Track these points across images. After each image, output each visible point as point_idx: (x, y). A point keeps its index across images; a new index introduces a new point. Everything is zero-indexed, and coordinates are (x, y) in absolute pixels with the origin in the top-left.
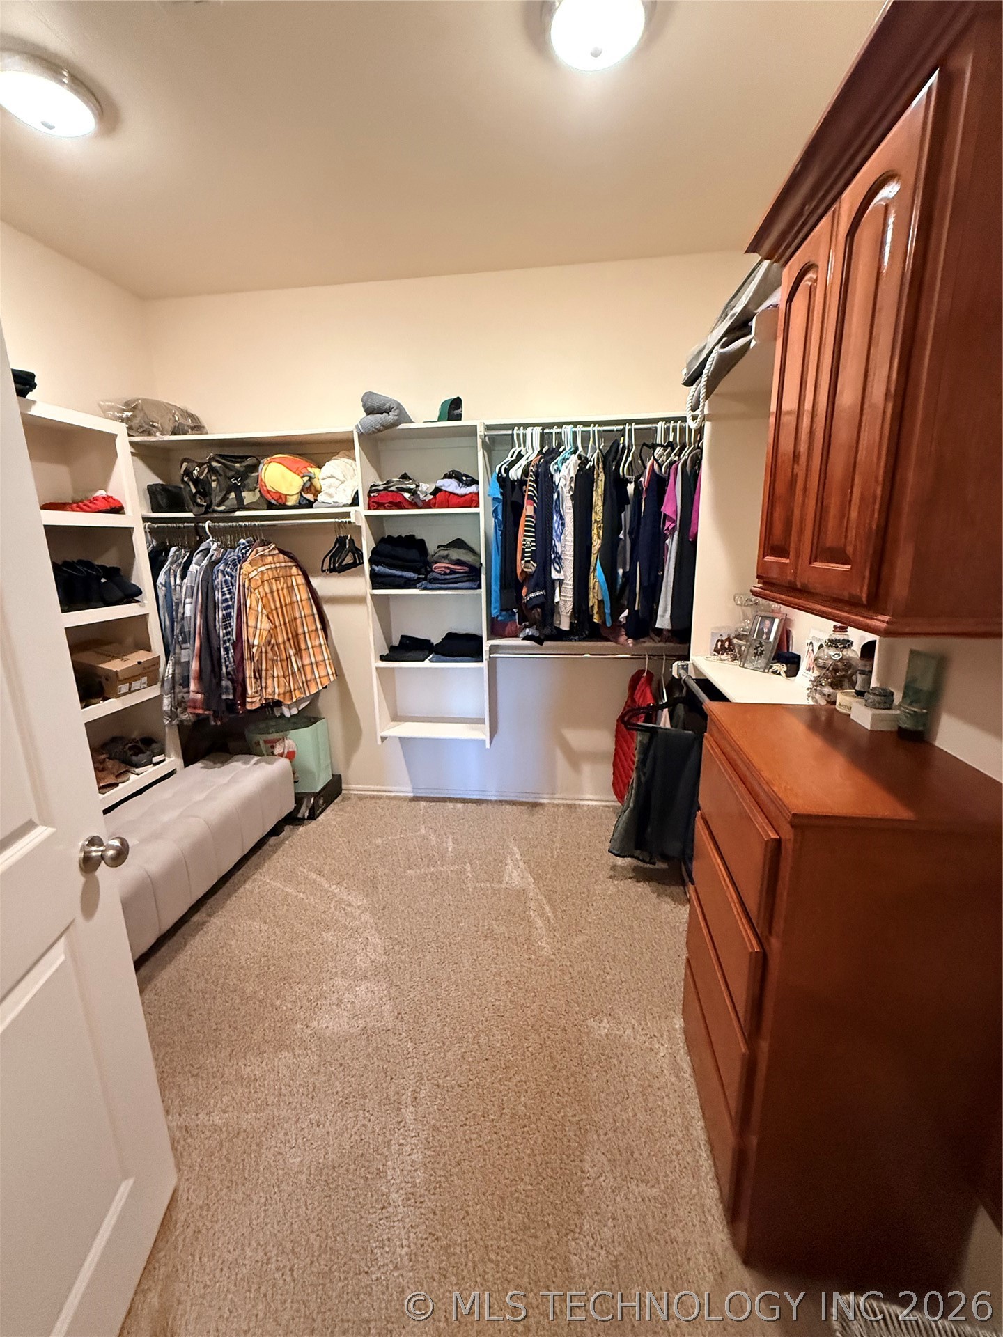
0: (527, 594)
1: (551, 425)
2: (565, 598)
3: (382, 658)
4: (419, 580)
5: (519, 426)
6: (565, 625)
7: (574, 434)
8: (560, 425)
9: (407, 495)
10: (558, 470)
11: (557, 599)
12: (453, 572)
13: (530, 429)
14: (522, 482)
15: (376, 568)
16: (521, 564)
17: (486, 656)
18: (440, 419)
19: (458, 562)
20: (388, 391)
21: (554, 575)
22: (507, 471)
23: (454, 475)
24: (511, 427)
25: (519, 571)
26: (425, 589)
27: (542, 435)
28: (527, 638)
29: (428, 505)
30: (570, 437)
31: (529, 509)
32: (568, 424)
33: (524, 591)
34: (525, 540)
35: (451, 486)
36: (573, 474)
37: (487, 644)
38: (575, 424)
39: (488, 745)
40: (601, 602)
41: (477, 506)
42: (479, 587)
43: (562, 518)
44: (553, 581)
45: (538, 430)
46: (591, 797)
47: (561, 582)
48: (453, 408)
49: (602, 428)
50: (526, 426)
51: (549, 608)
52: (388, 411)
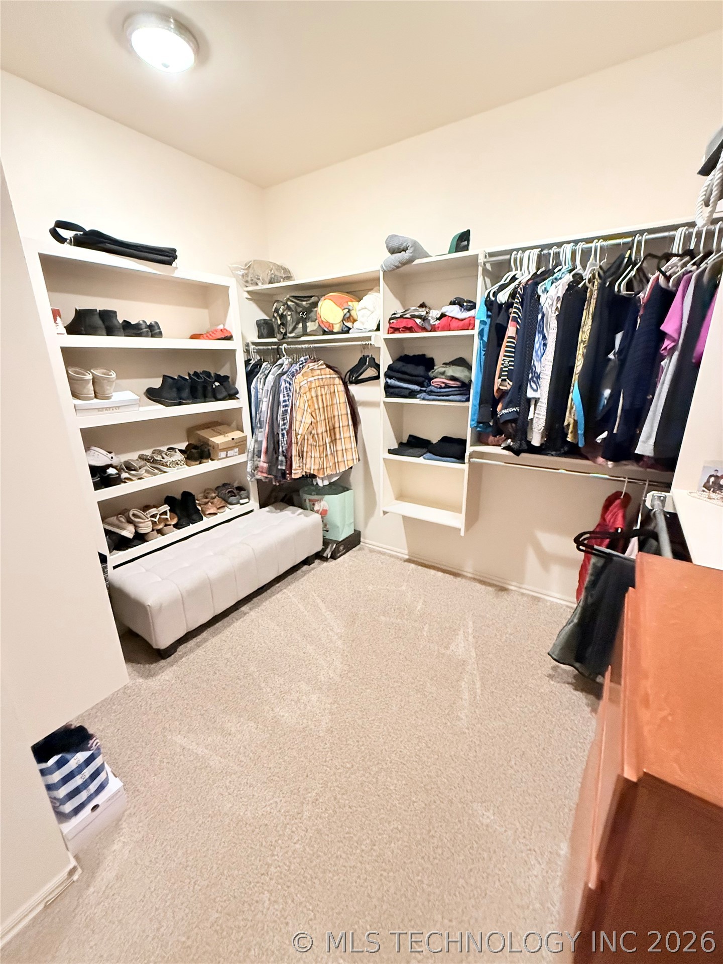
0: (501, 410)
1: (550, 246)
2: (539, 417)
3: (391, 452)
4: (421, 391)
5: (517, 250)
6: (536, 440)
7: (574, 253)
8: (560, 245)
9: (418, 321)
10: (546, 291)
11: (531, 416)
12: (447, 386)
13: (527, 252)
14: (509, 305)
15: (389, 381)
16: (498, 381)
17: (466, 460)
18: (450, 252)
19: (453, 378)
20: (408, 233)
21: (530, 394)
22: (495, 294)
23: (458, 302)
24: (510, 252)
25: (496, 388)
26: (424, 399)
27: (540, 257)
28: (508, 448)
29: (434, 329)
30: (569, 256)
31: (511, 331)
32: (569, 242)
33: (499, 407)
34: (504, 361)
35: (454, 311)
36: (561, 295)
37: (469, 449)
38: (576, 242)
39: (462, 534)
40: (576, 422)
41: (473, 329)
42: (468, 400)
43: (544, 338)
44: (529, 401)
45: (537, 251)
46: (558, 595)
47: (537, 400)
48: (462, 242)
49: (605, 243)
50: (524, 250)
51: (521, 426)
52: (405, 250)
